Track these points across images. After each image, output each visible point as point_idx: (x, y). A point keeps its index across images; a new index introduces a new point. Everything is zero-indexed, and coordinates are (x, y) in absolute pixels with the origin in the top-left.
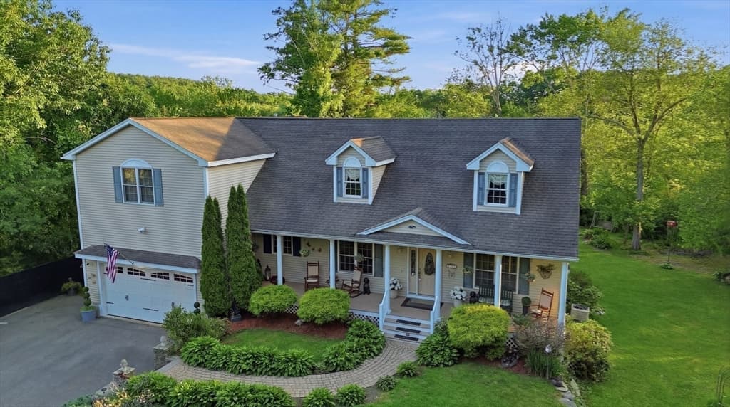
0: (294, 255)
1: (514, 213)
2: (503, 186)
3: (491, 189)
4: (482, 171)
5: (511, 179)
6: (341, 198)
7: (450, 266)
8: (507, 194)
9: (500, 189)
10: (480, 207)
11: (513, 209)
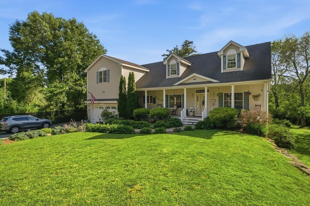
0: (153, 103)
1: (239, 70)
2: (234, 60)
3: (229, 62)
4: (225, 55)
5: (237, 55)
6: (169, 76)
7: (213, 101)
8: (236, 63)
9: (233, 61)
10: (225, 70)
11: (239, 69)
